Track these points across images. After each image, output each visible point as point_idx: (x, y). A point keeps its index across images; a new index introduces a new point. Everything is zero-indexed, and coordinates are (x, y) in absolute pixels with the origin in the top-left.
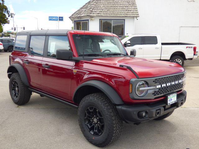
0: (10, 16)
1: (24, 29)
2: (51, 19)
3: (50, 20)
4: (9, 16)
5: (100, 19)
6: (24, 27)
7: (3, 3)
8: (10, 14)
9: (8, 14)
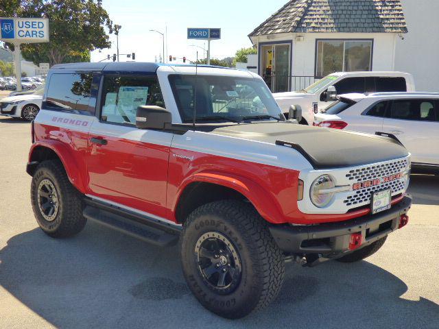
0: (114, 32)
1: (134, 58)
2: (194, 33)
3: (190, 36)
4: (111, 32)
5: (317, 40)
6: (134, 54)
7: (98, 4)
8: (113, 27)
9: (110, 27)
